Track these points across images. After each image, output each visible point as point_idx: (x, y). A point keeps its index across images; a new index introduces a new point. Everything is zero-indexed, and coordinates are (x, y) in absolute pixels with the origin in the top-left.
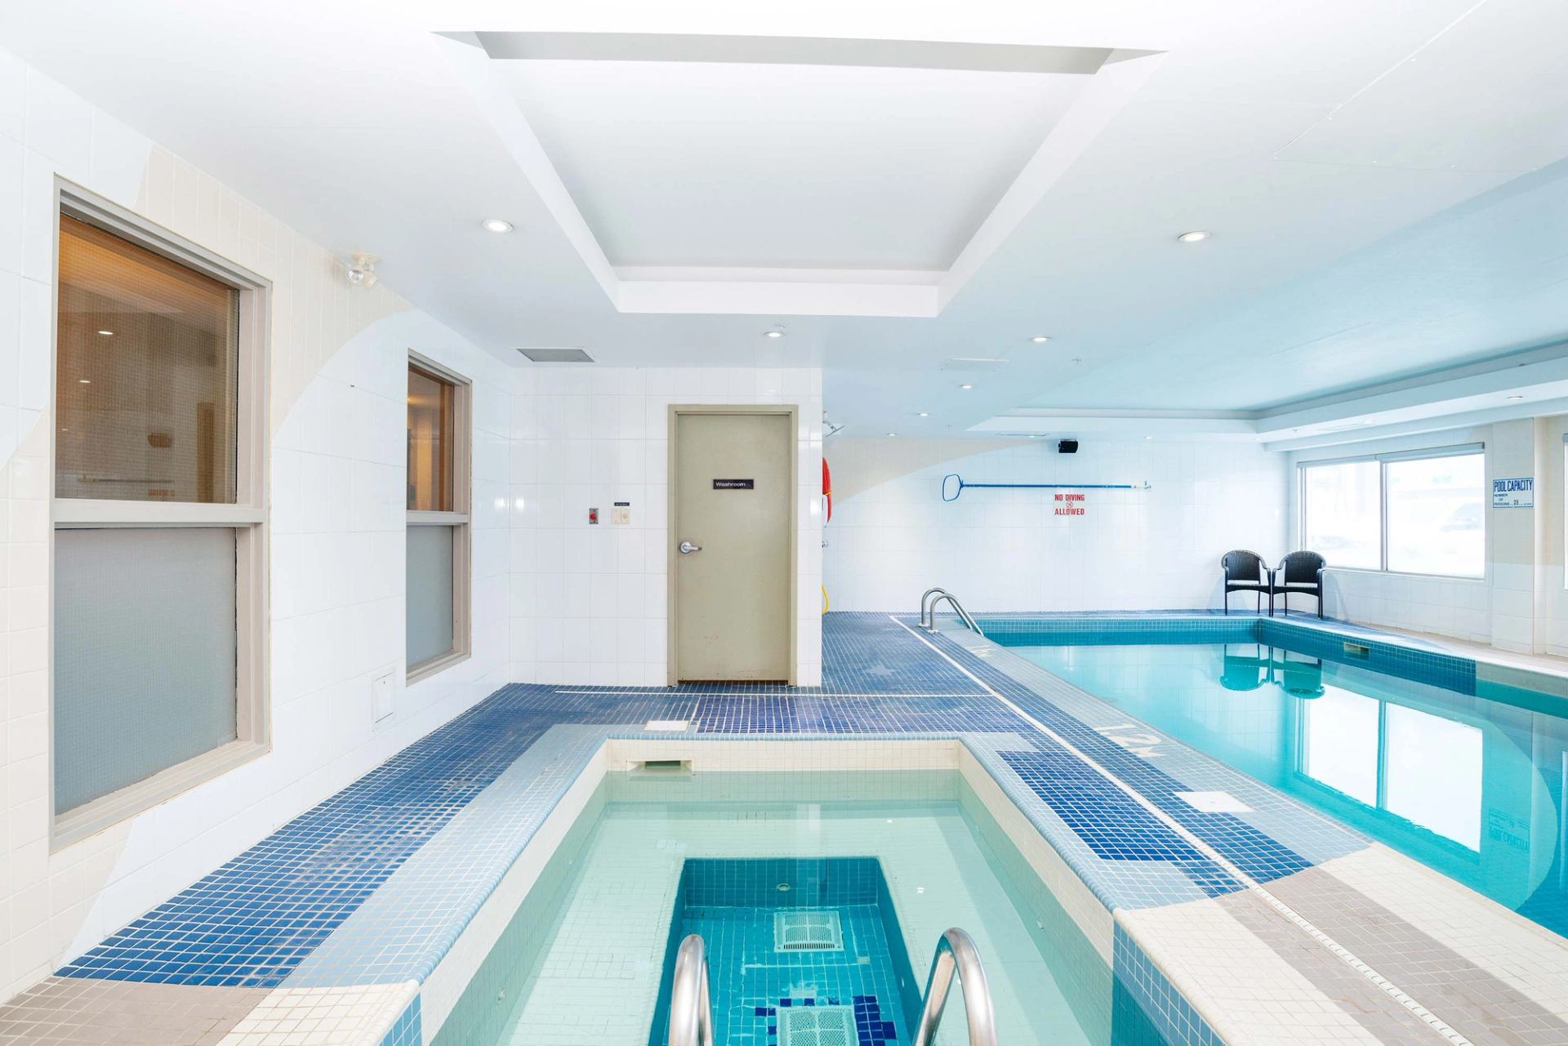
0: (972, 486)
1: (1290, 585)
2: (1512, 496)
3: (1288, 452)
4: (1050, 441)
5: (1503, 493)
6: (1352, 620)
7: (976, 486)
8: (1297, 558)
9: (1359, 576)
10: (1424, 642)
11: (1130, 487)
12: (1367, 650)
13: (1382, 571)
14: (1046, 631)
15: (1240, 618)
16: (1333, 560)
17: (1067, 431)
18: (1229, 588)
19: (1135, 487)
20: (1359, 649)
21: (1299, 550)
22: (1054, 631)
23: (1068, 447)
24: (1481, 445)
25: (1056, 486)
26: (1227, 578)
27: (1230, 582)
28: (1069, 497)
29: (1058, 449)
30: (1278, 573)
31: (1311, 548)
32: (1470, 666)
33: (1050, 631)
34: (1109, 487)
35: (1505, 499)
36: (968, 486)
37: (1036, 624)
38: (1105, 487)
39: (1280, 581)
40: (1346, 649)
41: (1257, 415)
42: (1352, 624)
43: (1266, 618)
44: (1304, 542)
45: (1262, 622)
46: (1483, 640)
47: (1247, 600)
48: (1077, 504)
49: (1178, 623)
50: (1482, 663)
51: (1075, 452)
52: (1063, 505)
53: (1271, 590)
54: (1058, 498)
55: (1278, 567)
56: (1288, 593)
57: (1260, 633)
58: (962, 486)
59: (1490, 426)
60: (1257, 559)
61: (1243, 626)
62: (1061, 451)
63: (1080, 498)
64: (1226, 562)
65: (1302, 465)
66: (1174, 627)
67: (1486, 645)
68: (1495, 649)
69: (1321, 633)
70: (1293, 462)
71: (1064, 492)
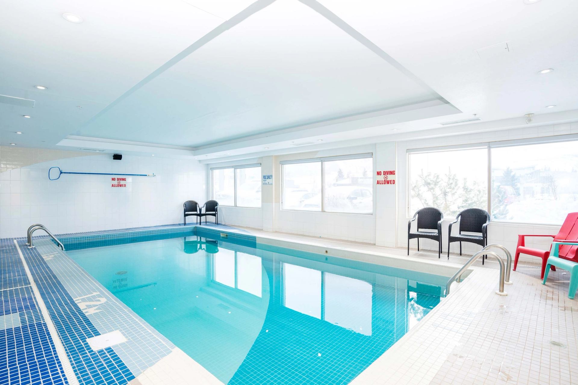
0: (67, 173)
1: (207, 213)
2: (268, 180)
3: (208, 164)
4: (108, 154)
5: (265, 180)
6: (227, 224)
7: (69, 173)
8: (210, 203)
9: (228, 208)
10: (245, 231)
11: (146, 175)
12: (227, 235)
13: (235, 206)
14: (103, 240)
15: (190, 226)
16: (221, 203)
17: (118, 150)
18: (186, 215)
19: (149, 176)
20: (225, 235)
21: (211, 200)
22: (107, 239)
23: (118, 157)
24: (260, 164)
25: (112, 174)
26: (185, 211)
27: (186, 213)
28: (118, 179)
29: (113, 158)
30: (202, 209)
31: (215, 199)
32: (254, 238)
33: (106, 239)
34: (137, 175)
35: (266, 182)
36: (65, 173)
37: (98, 237)
38: (135, 175)
39: (203, 211)
40: (222, 235)
41: (195, 149)
42: (226, 226)
43: (198, 226)
44: (212, 197)
45: (196, 228)
46: (260, 228)
47: (193, 219)
48: (122, 182)
49: (164, 231)
50: (258, 237)
51: (121, 160)
52: (116, 182)
53: (200, 215)
54: (113, 179)
55: (203, 206)
56: (207, 216)
57: (196, 232)
58: (61, 173)
59: (262, 158)
60: (196, 204)
61: (189, 230)
62: (114, 159)
63: (124, 180)
64: (185, 204)
65: (212, 169)
66: (162, 232)
67: (260, 230)
68: (264, 231)
69: (214, 230)
70: (210, 168)
71: (116, 177)
